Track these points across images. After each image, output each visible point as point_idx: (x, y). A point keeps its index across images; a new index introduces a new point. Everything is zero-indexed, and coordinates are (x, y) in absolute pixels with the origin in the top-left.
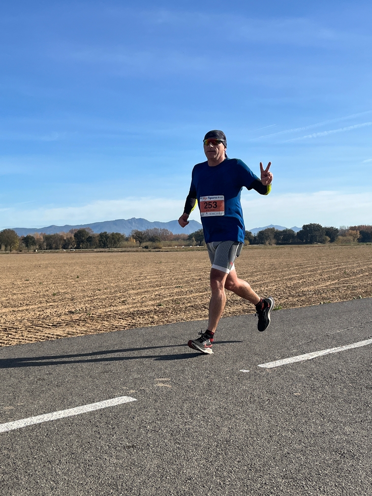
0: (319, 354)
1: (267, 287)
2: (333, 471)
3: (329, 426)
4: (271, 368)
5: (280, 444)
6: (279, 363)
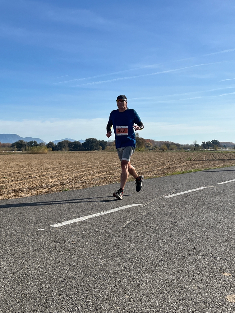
0: (89, 217)
1: (62, 177)
2: (91, 288)
3: (92, 261)
4: (58, 227)
5: (60, 274)
6: (64, 224)
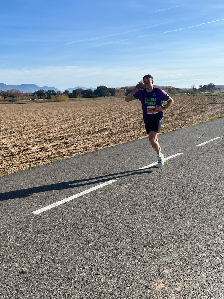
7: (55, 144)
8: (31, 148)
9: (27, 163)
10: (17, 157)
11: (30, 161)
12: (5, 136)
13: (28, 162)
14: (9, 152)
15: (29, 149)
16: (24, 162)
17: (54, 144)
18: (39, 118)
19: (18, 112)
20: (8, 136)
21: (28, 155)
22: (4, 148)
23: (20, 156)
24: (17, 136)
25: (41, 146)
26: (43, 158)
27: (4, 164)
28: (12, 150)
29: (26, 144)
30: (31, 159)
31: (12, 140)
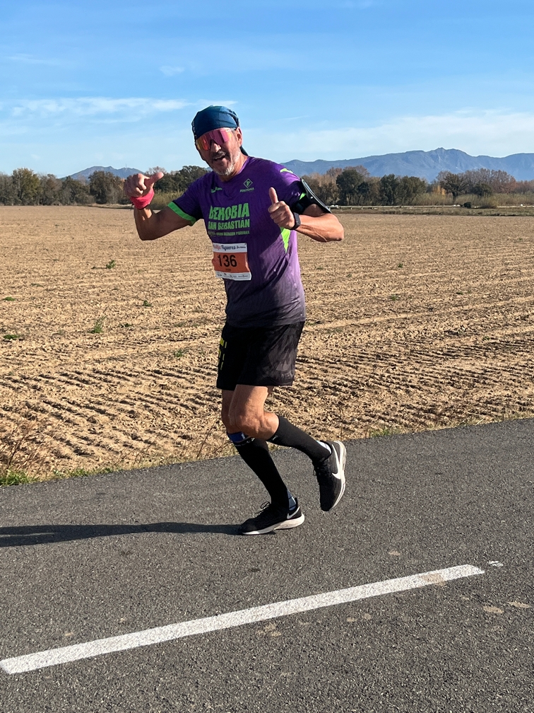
7: (516, 365)
8: (427, 370)
9: (382, 422)
10: (367, 393)
11: (397, 416)
12: (376, 319)
13: (388, 417)
14: (352, 374)
15: (420, 372)
16: (373, 417)
17: (517, 360)
18: (525, 266)
19: (468, 243)
20: (388, 320)
21: (407, 392)
22: (345, 359)
23: (376, 392)
24: (412, 323)
25: (466, 365)
26: (446, 410)
27: (312, 411)
28: (368, 367)
29: (424, 352)
30: (402, 408)
31: (390, 334)
